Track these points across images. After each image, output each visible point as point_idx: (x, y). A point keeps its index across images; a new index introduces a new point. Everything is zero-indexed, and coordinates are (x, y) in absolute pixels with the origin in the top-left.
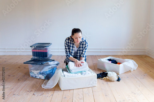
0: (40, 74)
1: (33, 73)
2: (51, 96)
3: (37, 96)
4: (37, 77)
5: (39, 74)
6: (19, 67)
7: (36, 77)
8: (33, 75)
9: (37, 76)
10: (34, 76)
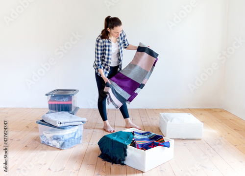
0: (54, 139)
1: (45, 137)
2: (76, 172)
3: (55, 172)
4: (49, 145)
5: (52, 139)
6: (27, 127)
7: (48, 143)
8: (44, 140)
9: (50, 142)
10: (46, 142)
